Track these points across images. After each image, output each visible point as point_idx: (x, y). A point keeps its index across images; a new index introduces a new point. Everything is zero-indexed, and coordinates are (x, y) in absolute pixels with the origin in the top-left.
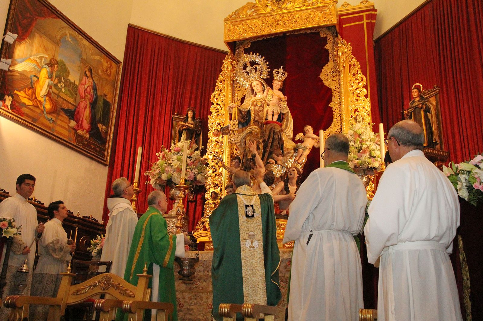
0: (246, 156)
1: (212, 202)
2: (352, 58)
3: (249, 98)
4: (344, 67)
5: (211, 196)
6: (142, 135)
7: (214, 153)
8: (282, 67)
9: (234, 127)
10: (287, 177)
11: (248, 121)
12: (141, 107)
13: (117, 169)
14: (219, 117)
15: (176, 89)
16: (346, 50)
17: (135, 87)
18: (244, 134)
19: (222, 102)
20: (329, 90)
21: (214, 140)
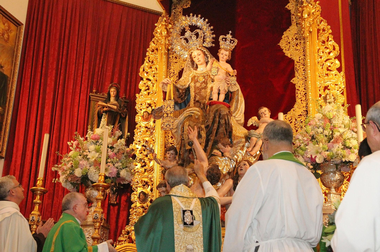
0: (184, 146)
1: (141, 205)
2: (322, 21)
3: (188, 72)
4: (310, 32)
5: (139, 197)
6: (49, 119)
7: (144, 142)
8: (230, 32)
9: (169, 109)
10: (237, 173)
11: (186, 102)
12: (48, 83)
13: (16, 161)
14: (150, 96)
15: (95, 60)
16: (314, 11)
17: (41, 56)
18: (182, 117)
19: (154, 76)
20: (291, 62)
21: (143, 125)
